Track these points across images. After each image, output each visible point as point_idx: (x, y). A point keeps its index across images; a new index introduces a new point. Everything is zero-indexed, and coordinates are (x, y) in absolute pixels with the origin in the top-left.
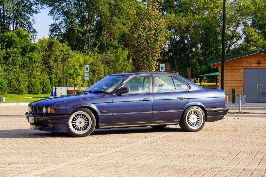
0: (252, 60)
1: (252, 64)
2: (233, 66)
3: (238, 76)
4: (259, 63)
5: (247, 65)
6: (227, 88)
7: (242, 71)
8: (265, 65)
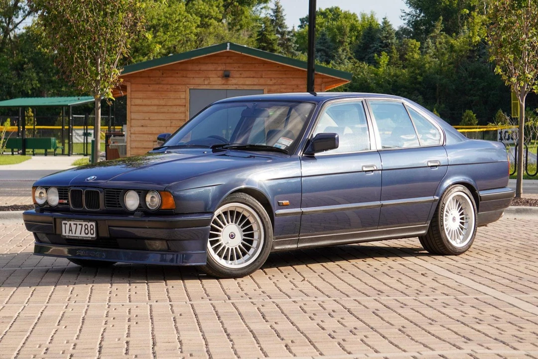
0: (210, 67)
1: (211, 79)
2: (163, 82)
3: (175, 109)
4: (226, 76)
5: (198, 81)
6: (149, 140)
7: (184, 95)
8: (241, 81)
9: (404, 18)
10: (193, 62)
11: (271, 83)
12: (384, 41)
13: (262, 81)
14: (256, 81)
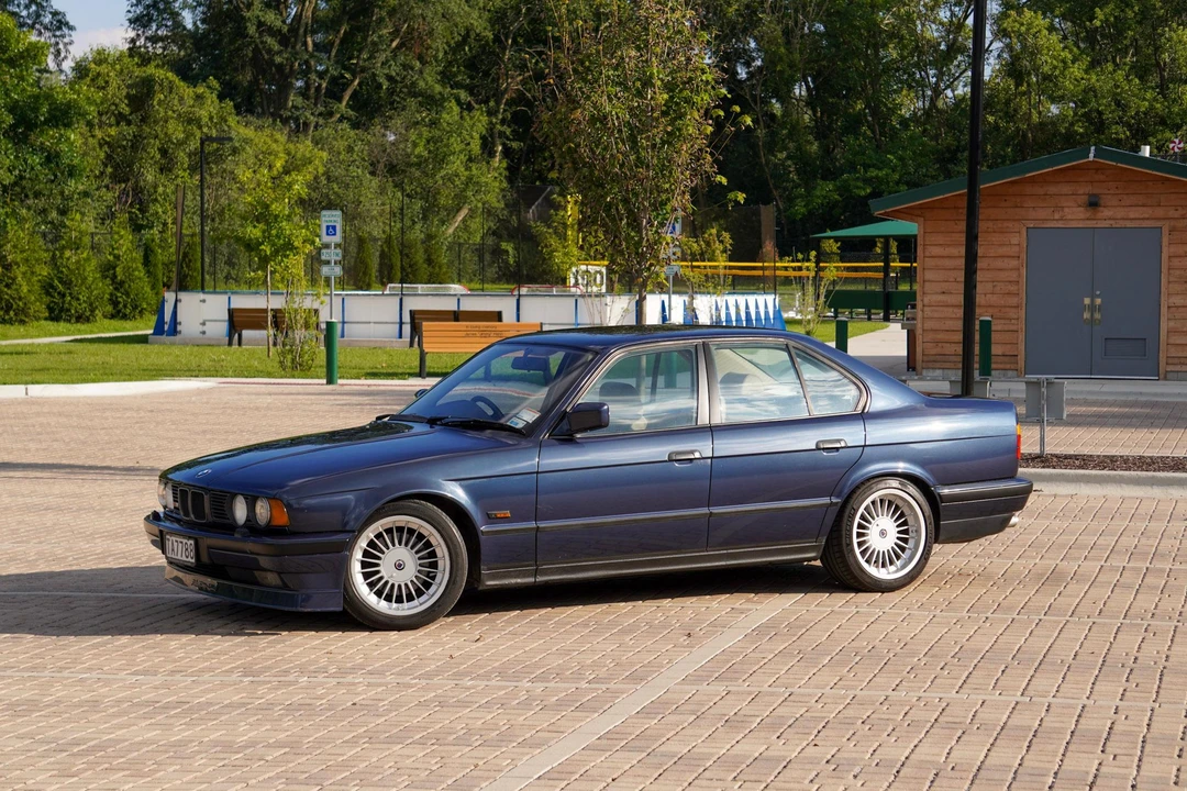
0: (1066, 189)
1: (1066, 210)
3: (999, 263)
4: (1094, 204)
5: (1042, 214)
7: (1018, 239)
8: (1121, 213)
10: (1032, 180)
11: (1177, 214)
13: (1160, 212)
14: (1147, 213)
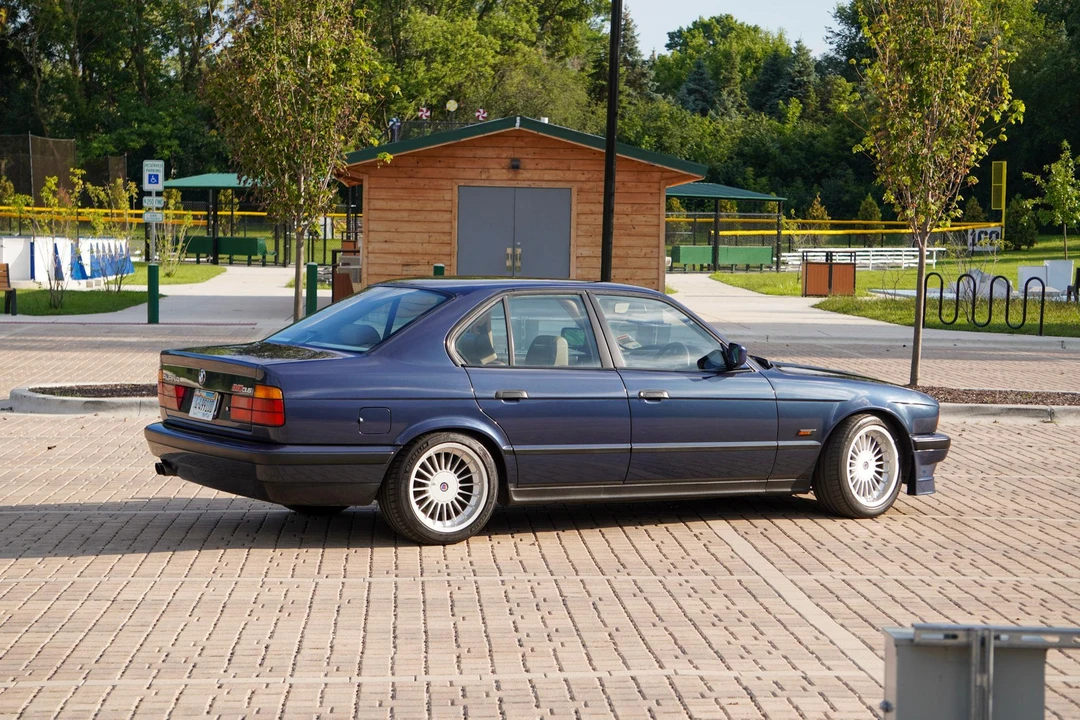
0: (491, 153)
1: (491, 171)
2: (419, 175)
3: (435, 216)
4: (515, 166)
5: (470, 174)
6: (395, 262)
7: (450, 195)
8: (536, 175)
9: (830, 40)
10: (464, 145)
11: (583, 178)
12: (796, 79)
13: (569, 175)
14: (560, 175)
